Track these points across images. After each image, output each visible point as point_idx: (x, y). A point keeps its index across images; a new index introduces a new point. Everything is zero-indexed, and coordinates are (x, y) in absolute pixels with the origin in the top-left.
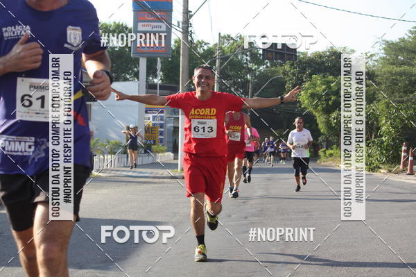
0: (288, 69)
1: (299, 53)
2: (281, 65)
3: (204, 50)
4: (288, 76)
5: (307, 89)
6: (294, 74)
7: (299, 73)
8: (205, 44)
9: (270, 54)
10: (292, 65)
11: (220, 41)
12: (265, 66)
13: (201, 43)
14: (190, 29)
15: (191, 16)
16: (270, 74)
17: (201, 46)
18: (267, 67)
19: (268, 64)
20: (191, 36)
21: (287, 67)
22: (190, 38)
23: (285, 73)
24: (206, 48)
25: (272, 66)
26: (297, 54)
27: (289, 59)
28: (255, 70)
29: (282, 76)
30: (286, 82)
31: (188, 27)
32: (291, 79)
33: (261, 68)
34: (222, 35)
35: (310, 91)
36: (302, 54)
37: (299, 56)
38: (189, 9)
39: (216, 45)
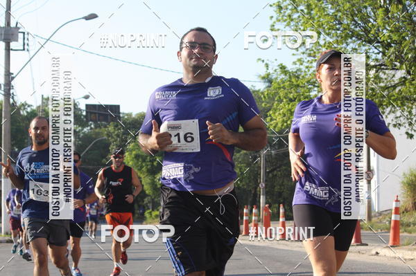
0: (112, 131)
1: (123, 113)
2: (105, 127)
3: (27, 112)
4: (112, 137)
5: (131, 151)
6: (118, 136)
7: (124, 134)
8: (29, 106)
9: (93, 115)
10: (116, 126)
11: (43, 102)
12: (89, 128)
13: (24, 105)
14: (12, 91)
15: (13, 78)
16: (94, 136)
17: (24, 109)
18: (91, 128)
19: (92, 126)
20: (13, 98)
21: (111, 128)
22: (11, 101)
23: (109, 135)
24: (29, 110)
25: (96, 127)
26: (121, 115)
27: (113, 121)
28: (79, 132)
29: (105, 137)
30: (110, 144)
31: (10, 89)
32: (116, 141)
33: (85, 130)
34: (45, 97)
35: (134, 153)
36: (127, 115)
37: (123, 117)
38: (11, 71)
39: (39, 107)
